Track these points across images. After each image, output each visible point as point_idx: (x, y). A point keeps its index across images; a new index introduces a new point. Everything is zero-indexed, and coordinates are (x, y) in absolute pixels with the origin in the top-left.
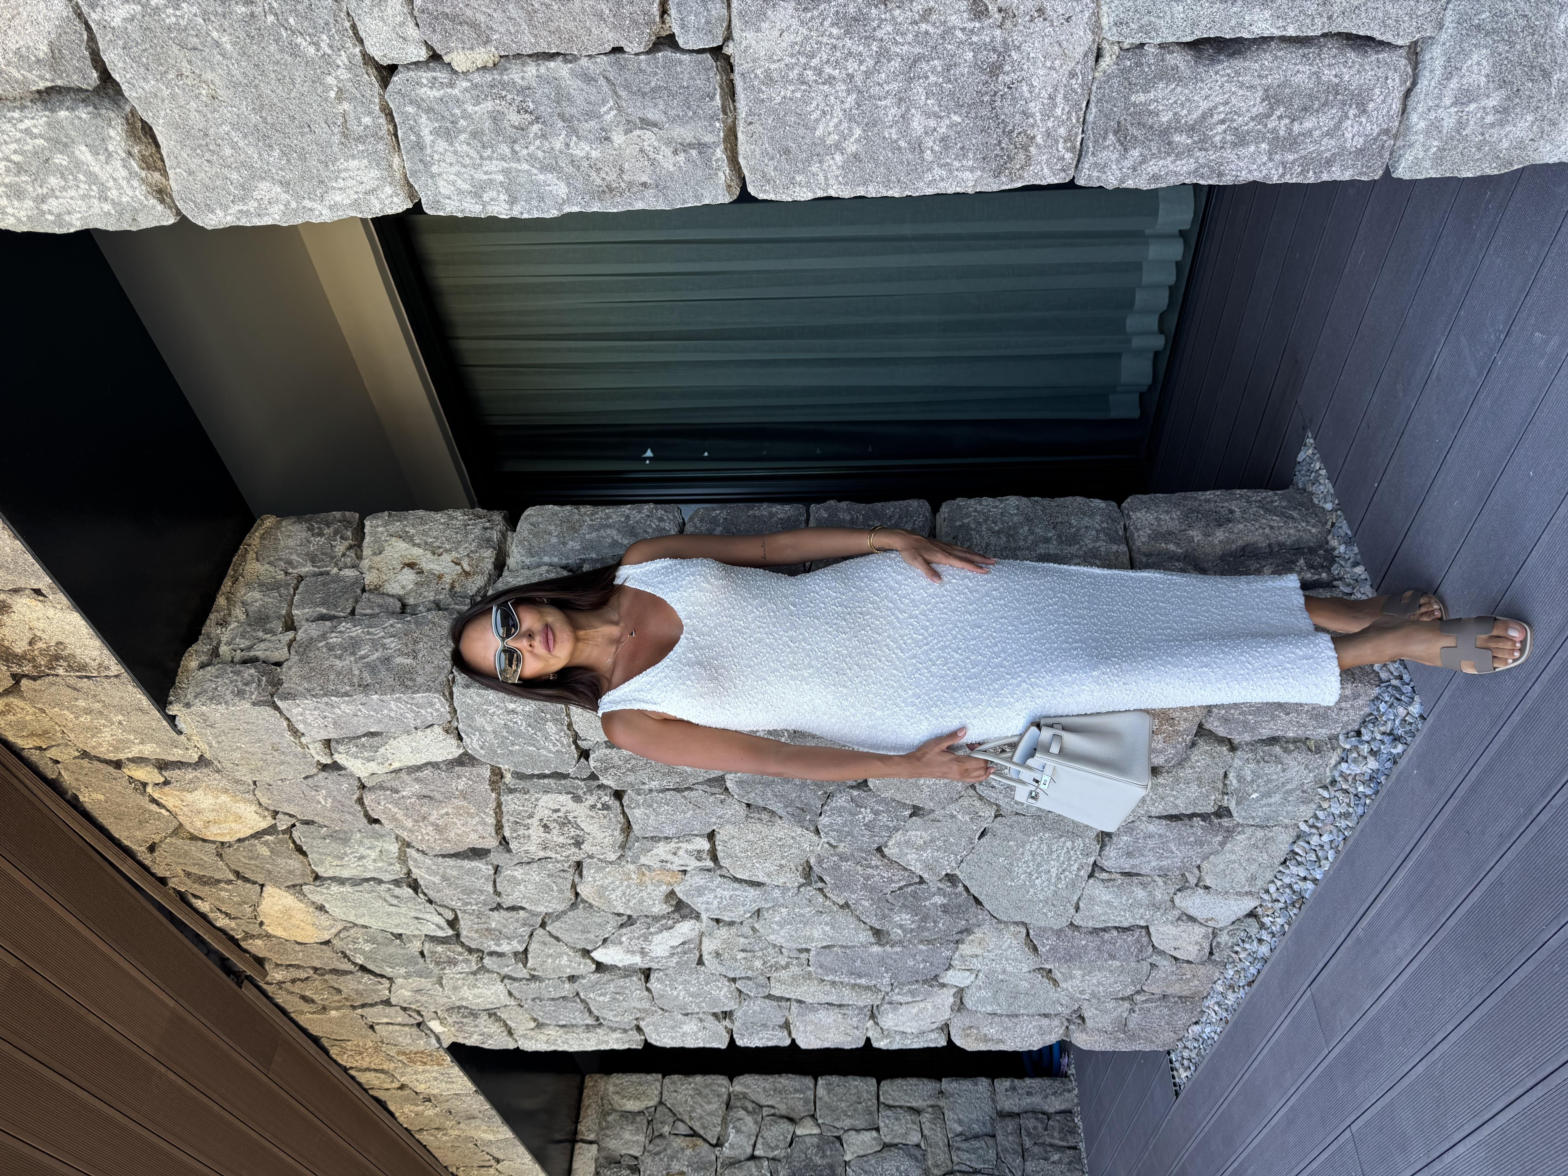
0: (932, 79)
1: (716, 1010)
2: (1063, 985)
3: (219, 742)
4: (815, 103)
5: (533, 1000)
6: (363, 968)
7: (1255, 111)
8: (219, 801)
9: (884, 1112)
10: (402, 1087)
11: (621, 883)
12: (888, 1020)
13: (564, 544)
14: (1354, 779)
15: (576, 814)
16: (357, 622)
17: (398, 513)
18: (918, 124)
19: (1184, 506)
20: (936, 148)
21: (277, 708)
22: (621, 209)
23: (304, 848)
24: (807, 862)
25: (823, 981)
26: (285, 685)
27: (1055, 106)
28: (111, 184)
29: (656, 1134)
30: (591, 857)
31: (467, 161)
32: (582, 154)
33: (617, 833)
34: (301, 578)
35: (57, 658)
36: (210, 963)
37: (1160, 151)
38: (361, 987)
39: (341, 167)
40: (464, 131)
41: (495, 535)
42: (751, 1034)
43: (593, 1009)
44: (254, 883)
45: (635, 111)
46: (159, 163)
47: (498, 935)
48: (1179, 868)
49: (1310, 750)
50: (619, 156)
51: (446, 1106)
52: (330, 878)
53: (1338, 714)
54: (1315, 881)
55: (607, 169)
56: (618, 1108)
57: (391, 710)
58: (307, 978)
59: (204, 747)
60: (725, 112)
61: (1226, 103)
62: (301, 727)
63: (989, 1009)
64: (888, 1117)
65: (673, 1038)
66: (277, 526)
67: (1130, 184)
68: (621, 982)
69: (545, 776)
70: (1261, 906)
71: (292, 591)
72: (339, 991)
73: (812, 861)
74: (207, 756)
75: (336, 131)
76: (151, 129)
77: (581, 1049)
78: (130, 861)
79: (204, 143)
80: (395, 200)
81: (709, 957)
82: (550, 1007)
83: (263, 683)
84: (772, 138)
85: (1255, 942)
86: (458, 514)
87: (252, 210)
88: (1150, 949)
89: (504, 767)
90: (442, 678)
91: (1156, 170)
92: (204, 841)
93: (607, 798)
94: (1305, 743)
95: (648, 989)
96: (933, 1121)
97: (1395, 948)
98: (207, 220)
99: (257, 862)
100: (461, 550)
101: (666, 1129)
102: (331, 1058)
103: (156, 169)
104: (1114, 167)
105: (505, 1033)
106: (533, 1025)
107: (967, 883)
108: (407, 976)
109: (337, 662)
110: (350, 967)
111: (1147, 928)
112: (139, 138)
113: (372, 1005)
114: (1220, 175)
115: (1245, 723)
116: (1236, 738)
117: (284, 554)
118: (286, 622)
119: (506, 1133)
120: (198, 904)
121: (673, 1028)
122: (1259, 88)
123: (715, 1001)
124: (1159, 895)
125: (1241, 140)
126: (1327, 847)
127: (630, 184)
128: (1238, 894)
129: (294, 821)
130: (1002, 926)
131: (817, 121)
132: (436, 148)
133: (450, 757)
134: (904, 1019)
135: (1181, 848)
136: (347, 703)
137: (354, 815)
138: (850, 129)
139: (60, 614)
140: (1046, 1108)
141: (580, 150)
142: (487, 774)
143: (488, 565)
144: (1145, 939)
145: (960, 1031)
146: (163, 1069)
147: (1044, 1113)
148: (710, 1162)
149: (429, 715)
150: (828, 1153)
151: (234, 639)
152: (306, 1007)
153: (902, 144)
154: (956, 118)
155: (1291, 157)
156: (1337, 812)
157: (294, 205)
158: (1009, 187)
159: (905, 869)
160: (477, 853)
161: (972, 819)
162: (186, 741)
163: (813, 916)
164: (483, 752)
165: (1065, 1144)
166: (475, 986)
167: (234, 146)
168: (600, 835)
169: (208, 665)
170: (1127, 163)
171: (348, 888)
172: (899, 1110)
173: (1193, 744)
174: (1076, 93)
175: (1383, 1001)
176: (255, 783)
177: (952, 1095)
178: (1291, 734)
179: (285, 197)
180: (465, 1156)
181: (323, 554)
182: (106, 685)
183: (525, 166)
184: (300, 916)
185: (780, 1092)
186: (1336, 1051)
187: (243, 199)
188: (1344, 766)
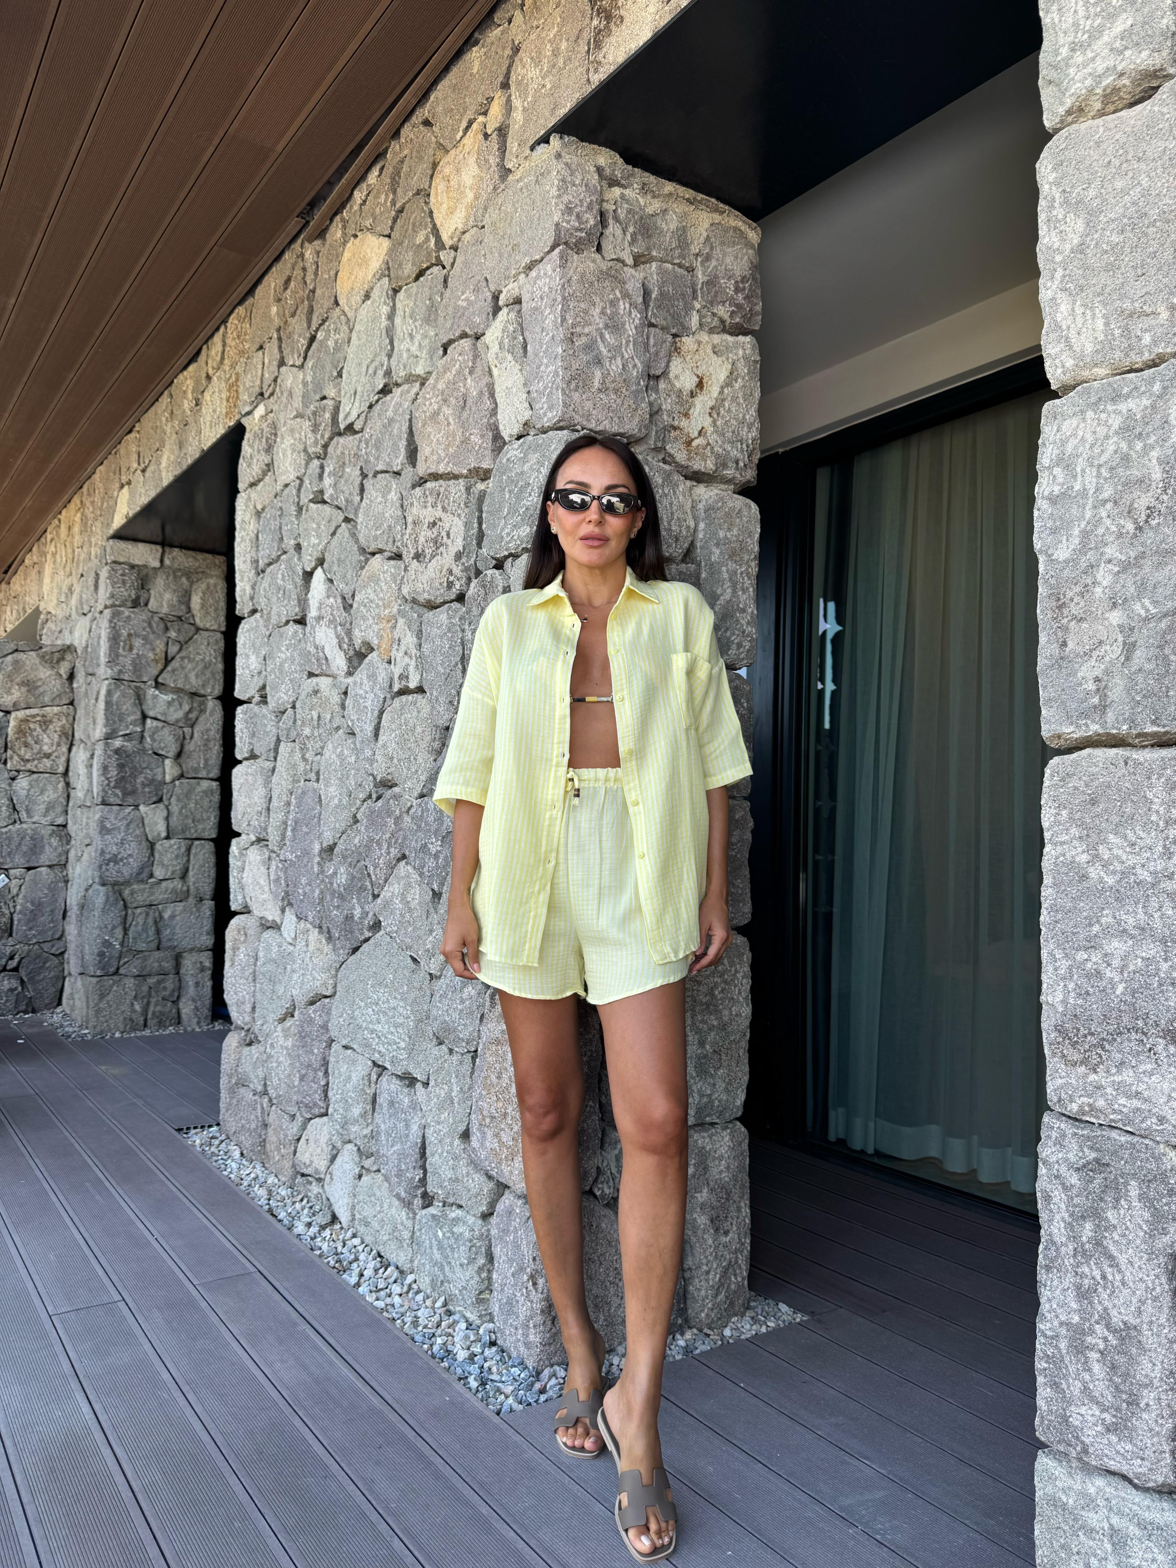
0: (1165, 966)
1: (268, 688)
2: (279, 1028)
3: (521, 189)
4: (1143, 835)
5: (281, 508)
6: (313, 339)
7: (1114, 1313)
8: (467, 190)
9: (184, 844)
10: (209, 378)
11: (381, 599)
12: (255, 855)
13: (717, 545)
14: (450, 1335)
15: (445, 555)
16: (640, 330)
17: (758, 370)
18: (1117, 946)
19: (734, 1185)
20: (1089, 965)
21: (553, 248)
22: (1040, 617)
23: (422, 279)
24: (396, 785)
25: (291, 794)
26: (576, 256)
27: (1129, 1097)
28: (1090, 55)
29: (169, 624)
30: (406, 570)
31: (1097, 450)
32: (1099, 577)
33: (426, 596)
34: (691, 270)
35: (609, 17)
36: (319, 186)
37: (1075, 1206)
38: (296, 337)
39: (1097, 310)
40: (1130, 447)
41: (729, 472)
42: (246, 722)
43: (272, 567)
44: (392, 228)
45: (1144, 637)
46: (1111, 108)
47: (338, 475)
48: (378, 1151)
49: (481, 1293)
50: (1096, 618)
51: (190, 420)
52: (394, 305)
53: (511, 1325)
54: (358, 1285)
55: (1082, 604)
56: (194, 587)
57: (547, 366)
58: (305, 283)
59: (518, 174)
60: (1139, 735)
61: (1123, 1283)
62: (533, 274)
63: (261, 954)
64: (179, 848)
65: (244, 645)
66: (748, 244)
67: (1042, 1170)
68: (294, 596)
69: (480, 524)
70: (342, 1228)
71: (677, 261)
72: (293, 315)
73: (396, 790)
74: (511, 178)
75: (1137, 305)
76: (1150, 97)
77: (237, 555)
78: (414, 102)
79: (1130, 157)
80: (1059, 371)
81: (314, 684)
82: (274, 525)
83: (579, 234)
84: (1109, 786)
85: (309, 1220)
86: (754, 433)
87: (1055, 213)
88: (308, 1116)
89: (491, 483)
90: (578, 419)
91: (1055, 1200)
92: (432, 176)
93: (458, 587)
94: (487, 1288)
95: (287, 622)
96: (174, 891)
97: (282, 1361)
98: (1045, 162)
99: (410, 231)
100: (715, 436)
101: (173, 634)
102: (234, 308)
103: (1105, 104)
104: (1060, 1155)
105: (252, 480)
106: (259, 507)
107: (372, 941)
108: (305, 384)
109: (598, 310)
110: (314, 326)
111: (327, 1115)
112: (1139, 85)
113: (280, 347)
114: (1048, 1268)
115: (506, 1231)
116: (494, 1220)
117: (717, 252)
118: (644, 255)
119: (167, 478)
120: (375, 172)
121: (253, 645)
122: (1138, 1320)
123: (275, 688)
124: (354, 1129)
125: (1084, 1294)
126: (388, 1300)
127: (1066, 629)
128: (353, 1207)
129: (448, 267)
130: (333, 973)
131: (1125, 837)
132: (1113, 416)
133: (501, 427)
134: (255, 871)
135: (395, 1156)
136: (555, 322)
137: (451, 329)
138: (1114, 872)
139: (650, 18)
140: (183, 1000)
141: (1104, 576)
142: (485, 466)
143: (697, 465)
144: (316, 1111)
145: (242, 924)
146: (216, 142)
147: (179, 997)
148: (141, 676)
149: (542, 404)
150: (147, 790)
151: (627, 201)
152: (281, 281)
153: (1096, 928)
154: (1120, 989)
155: (1063, 1345)
156: (419, 1313)
157: (1058, 258)
158: (1044, 1040)
159: (386, 881)
160: (412, 454)
161: (428, 950)
162: (524, 155)
163: (347, 788)
164: (504, 461)
165: (149, 1016)
166: (294, 450)
167: (1125, 192)
168: (424, 578)
169: (600, 175)
170: (1063, 1170)
171: (384, 323)
172: (185, 859)
173: (490, 1177)
174: (1142, 1121)
175: (234, 1344)
176: (483, 227)
177: (198, 910)
178: (495, 1276)
179: (1068, 247)
180: (148, 439)
181: (716, 292)
182: (580, 70)
183: (1088, 514)
184: (361, 274)
185: (205, 745)
186: (195, 1293)
187: (1066, 202)
188: (463, 1325)
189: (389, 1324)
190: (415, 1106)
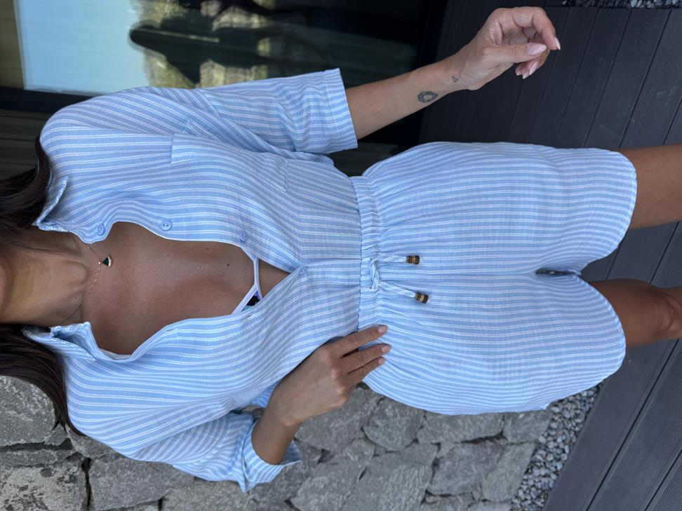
15: (43, 490)
69: (19, 448)
93: (76, 469)
128: (501, 502)
135: (477, 467)
161: (358, 459)
189: (581, 436)
190: (451, 454)
